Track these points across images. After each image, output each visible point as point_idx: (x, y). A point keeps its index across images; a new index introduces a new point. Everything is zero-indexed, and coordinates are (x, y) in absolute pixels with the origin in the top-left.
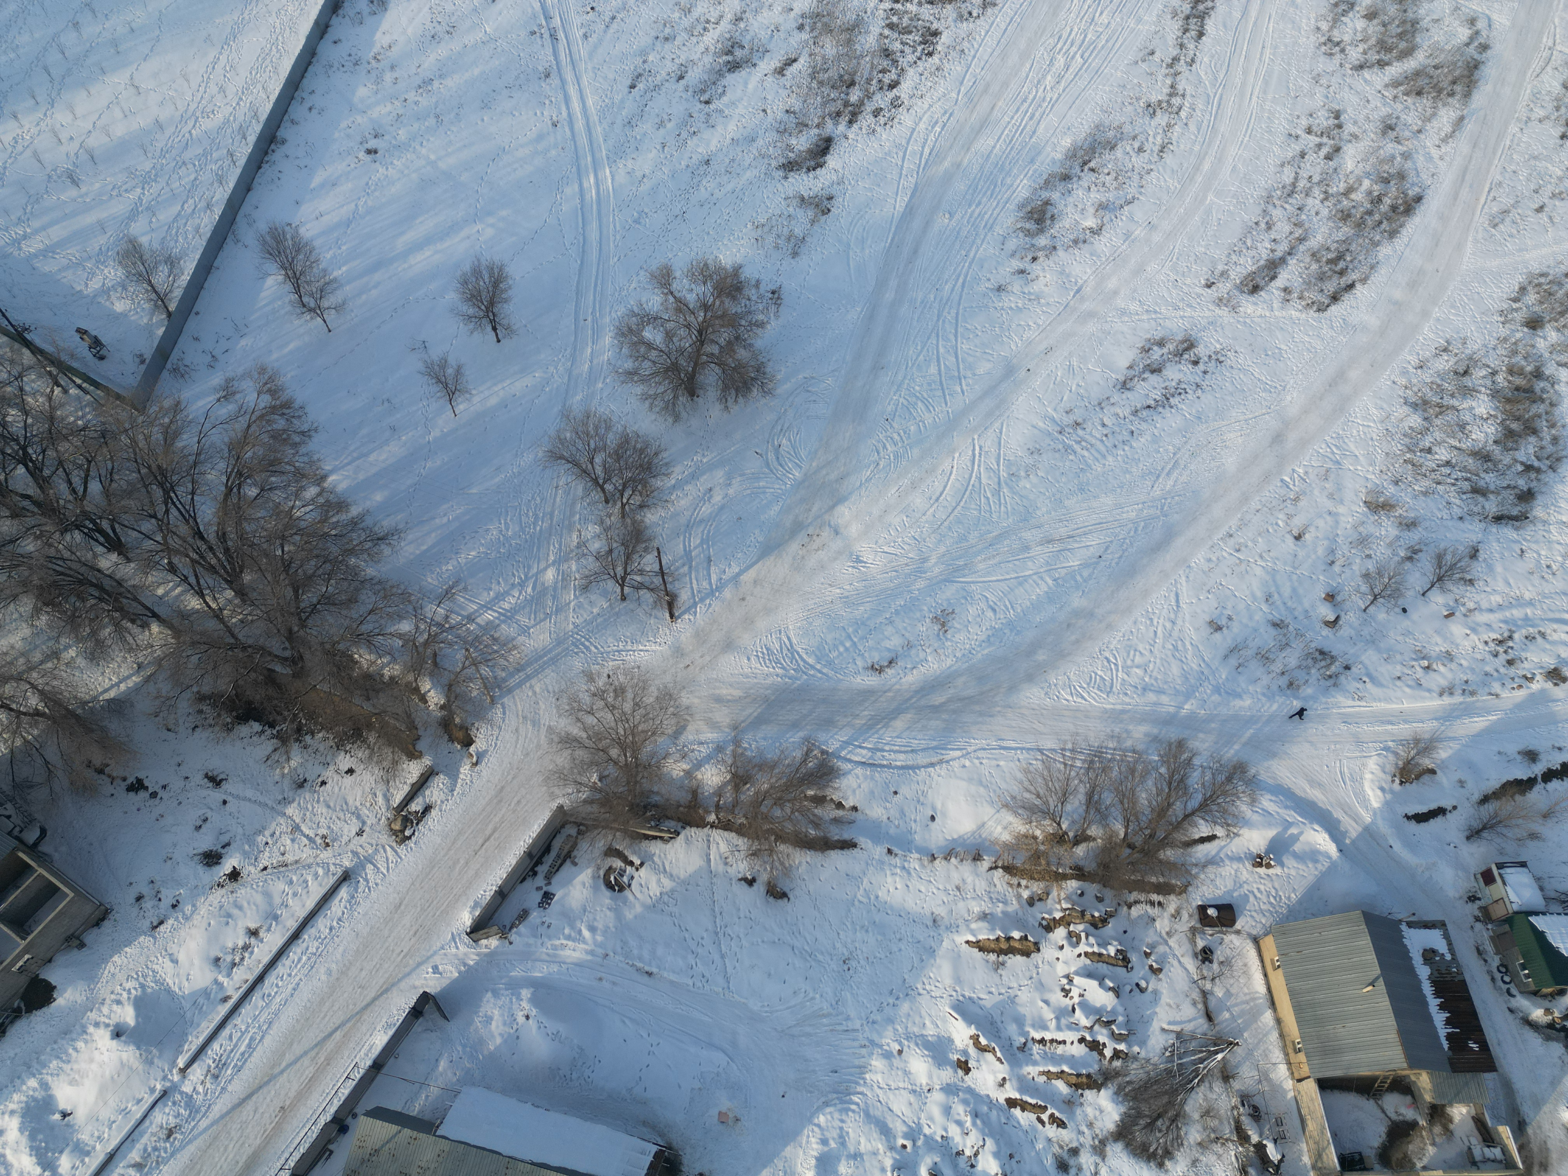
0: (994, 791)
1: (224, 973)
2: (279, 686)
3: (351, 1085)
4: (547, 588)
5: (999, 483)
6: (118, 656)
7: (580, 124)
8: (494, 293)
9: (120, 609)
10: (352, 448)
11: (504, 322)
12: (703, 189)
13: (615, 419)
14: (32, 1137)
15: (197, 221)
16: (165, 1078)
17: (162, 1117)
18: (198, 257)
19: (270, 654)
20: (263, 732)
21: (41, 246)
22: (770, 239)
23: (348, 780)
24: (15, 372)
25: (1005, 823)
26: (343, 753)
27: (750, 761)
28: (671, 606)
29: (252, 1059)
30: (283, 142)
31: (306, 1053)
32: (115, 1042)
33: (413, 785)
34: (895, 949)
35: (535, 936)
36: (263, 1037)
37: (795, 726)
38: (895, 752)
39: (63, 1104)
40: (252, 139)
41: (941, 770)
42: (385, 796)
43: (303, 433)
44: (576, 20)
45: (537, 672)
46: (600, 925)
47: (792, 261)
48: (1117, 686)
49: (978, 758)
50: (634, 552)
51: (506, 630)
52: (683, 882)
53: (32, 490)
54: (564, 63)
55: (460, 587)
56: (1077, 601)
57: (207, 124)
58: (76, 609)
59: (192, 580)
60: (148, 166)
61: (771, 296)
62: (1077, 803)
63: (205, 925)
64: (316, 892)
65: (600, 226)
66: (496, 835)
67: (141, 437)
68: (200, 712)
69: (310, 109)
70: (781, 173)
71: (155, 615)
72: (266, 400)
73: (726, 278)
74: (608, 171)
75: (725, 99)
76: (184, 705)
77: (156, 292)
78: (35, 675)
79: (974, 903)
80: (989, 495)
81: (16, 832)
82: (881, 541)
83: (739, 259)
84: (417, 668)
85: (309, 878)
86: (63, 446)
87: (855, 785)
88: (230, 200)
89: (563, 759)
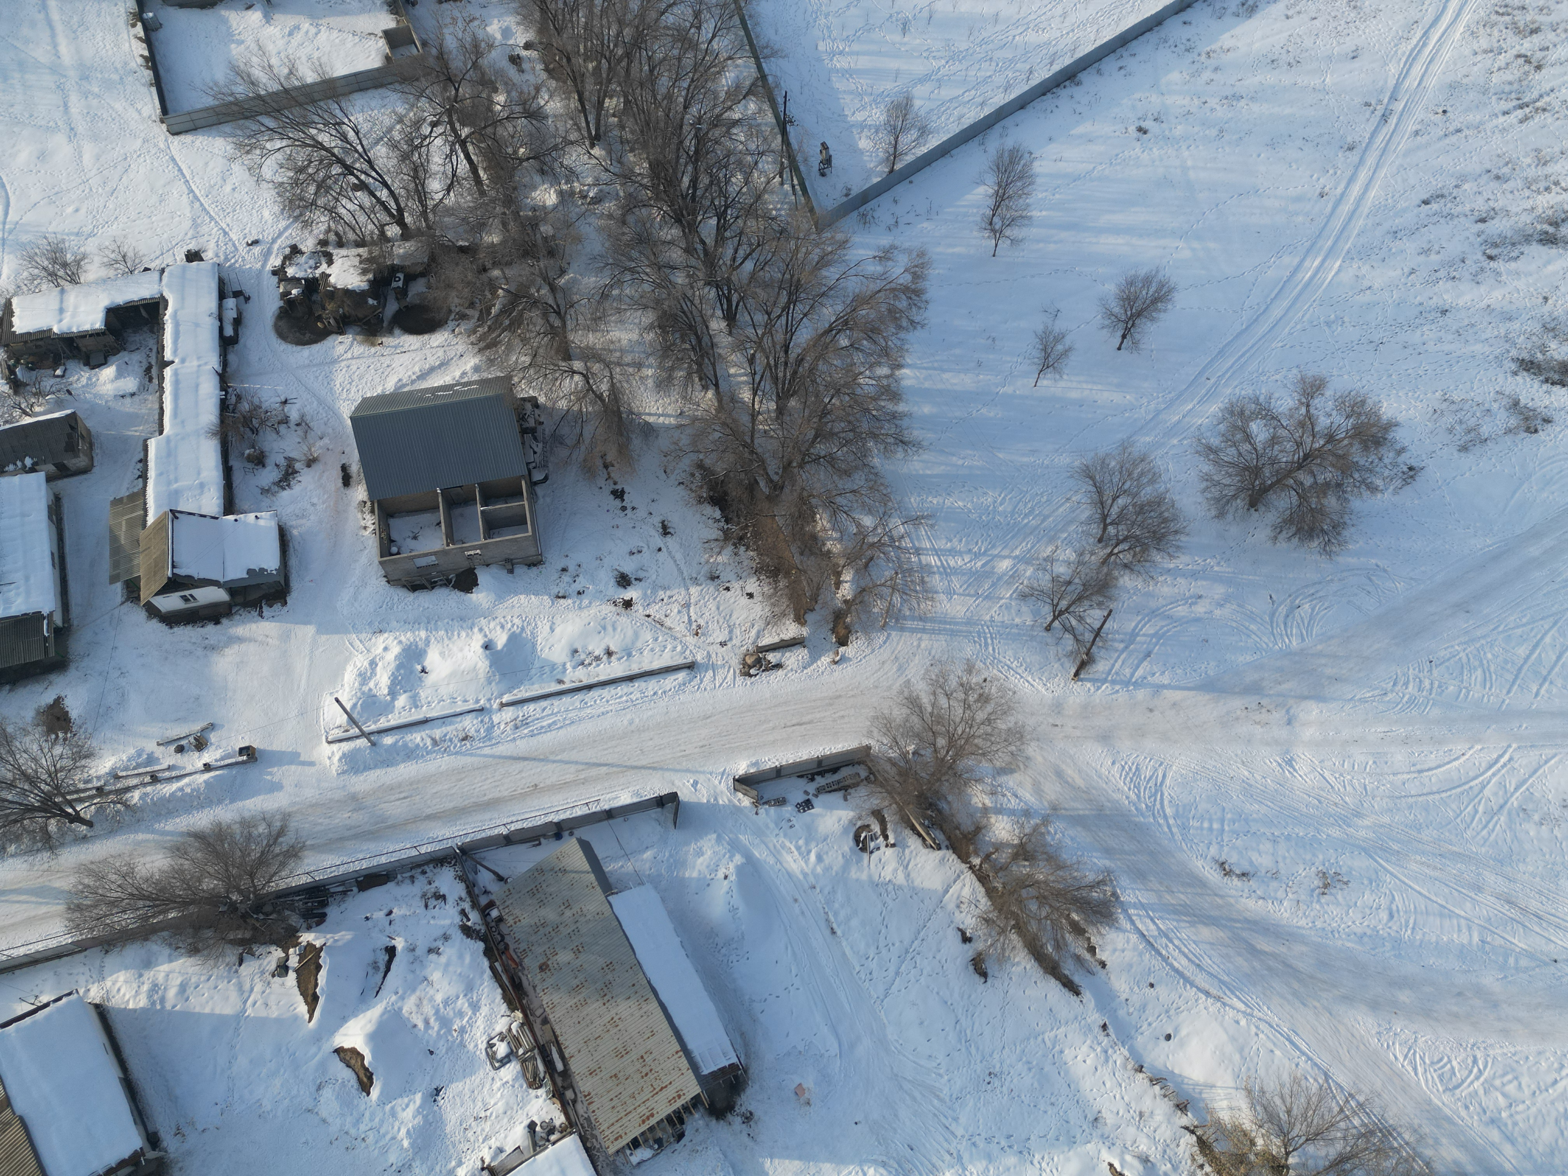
0: (1249, 1069)
1: (573, 664)
2: (752, 497)
3: (585, 811)
4: (994, 573)
5: (1502, 807)
6: (675, 395)
7: (1346, 208)
8: (1148, 306)
9: (700, 364)
10: (937, 358)
11: (1137, 336)
12: (1419, 333)
13: (1164, 477)
14: (398, 668)
15: (966, 110)
16: (489, 700)
17: (469, 724)
18: (945, 139)
19: (765, 469)
20: (719, 521)
21: (846, 66)
22: (1449, 420)
23: (745, 600)
24: (761, 149)
25: (1234, 1104)
26: (755, 579)
27: (1045, 845)
28: (1082, 665)
29: (545, 736)
30: (1078, 84)
31: (577, 763)
32: (481, 650)
33: (782, 640)
34: (1042, 1106)
35: (777, 824)
36: (561, 727)
37: (1108, 852)
38: (1180, 951)
39: (427, 663)
40: (1057, 67)
41: (1214, 1007)
42: (759, 632)
43: (912, 322)
44: (1419, 113)
45: (933, 632)
46: (827, 860)
47: (1456, 453)
48: (1464, 1092)
49: (1257, 1027)
50: (1087, 598)
51: (936, 581)
52: (914, 888)
53: (710, 241)
54: (1375, 146)
55: (930, 522)
56: (1490, 980)
57: (1032, 37)
58: (674, 344)
59: (757, 378)
60: (963, 46)
61: (1405, 469)
62: (1323, 1153)
63: (587, 621)
64: (666, 660)
65: (1290, 307)
66: (808, 727)
67: (804, 250)
68: (693, 475)
69: (1121, 68)
70: (1513, 366)
71: (717, 385)
72: (906, 279)
73: (1374, 425)
74: (1338, 264)
75: (1513, 265)
76: (686, 463)
77: (895, 148)
78: (618, 370)
79: (1145, 1140)
80: (1481, 809)
81: (531, 466)
82: (1328, 764)
83: (1401, 418)
84: (851, 558)
85: (669, 647)
86: (752, 223)
87: (1120, 946)
88: (1002, 108)
89: (899, 713)
